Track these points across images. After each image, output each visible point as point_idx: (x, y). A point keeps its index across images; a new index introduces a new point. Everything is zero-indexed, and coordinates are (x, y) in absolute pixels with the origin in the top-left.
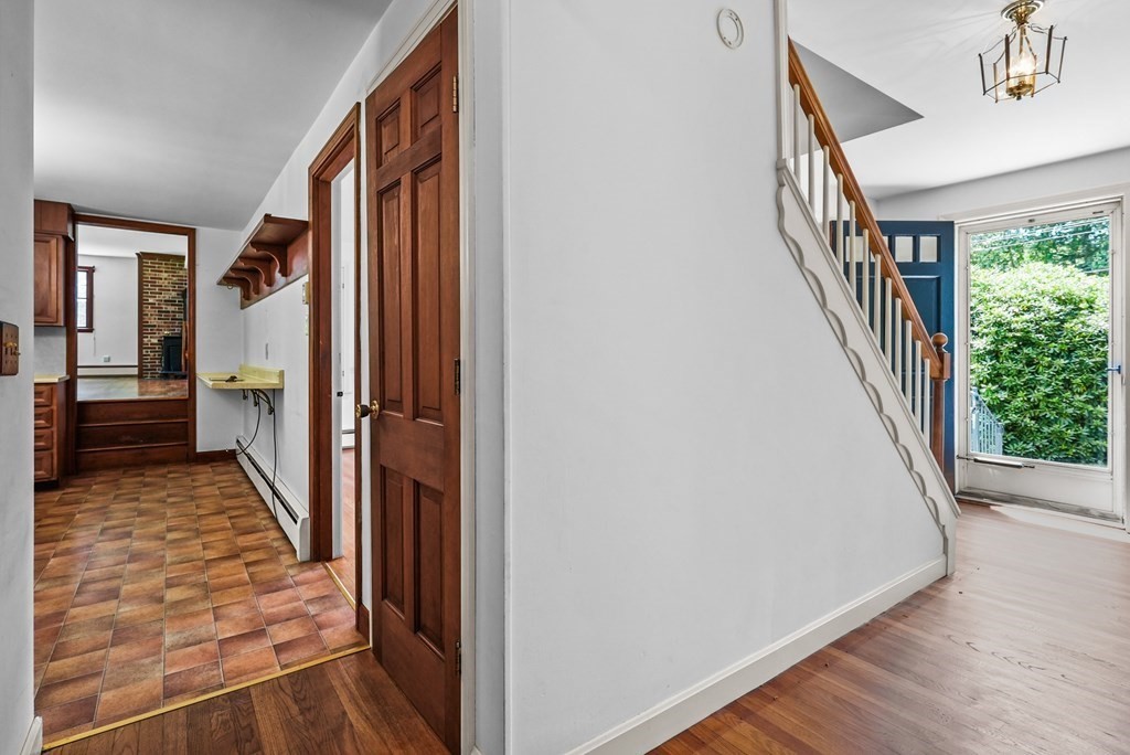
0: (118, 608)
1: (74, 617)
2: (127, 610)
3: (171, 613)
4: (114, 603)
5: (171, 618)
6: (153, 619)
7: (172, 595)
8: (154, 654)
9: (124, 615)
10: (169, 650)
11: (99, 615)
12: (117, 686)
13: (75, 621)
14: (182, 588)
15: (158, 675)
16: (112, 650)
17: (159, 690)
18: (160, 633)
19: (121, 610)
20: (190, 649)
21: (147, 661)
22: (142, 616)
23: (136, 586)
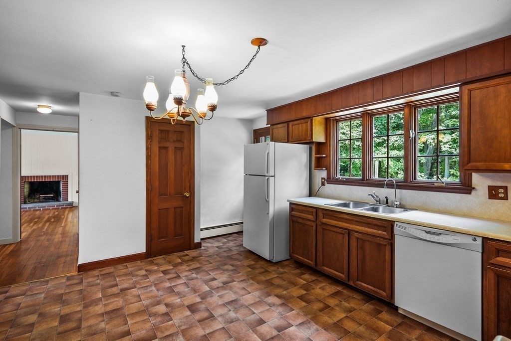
0: (60, 310)
1: (79, 305)
2: (56, 309)
3: (38, 307)
4: (63, 313)
5: (38, 305)
6: (46, 304)
7: (33, 318)
8: (49, 291)
9: (58, 306)
10: (44, 292)
11: (69, 306)
12: (61, 283)
13: (78, 304)
14: (26, 323)
15: (49, 285)
16: (63, 292)
17: (49, 282)
18: (45, 298)
19: (59, 309)
20: (36, 292)
21: (52, 289)
22: (50, 306)
23: (51, 325)
